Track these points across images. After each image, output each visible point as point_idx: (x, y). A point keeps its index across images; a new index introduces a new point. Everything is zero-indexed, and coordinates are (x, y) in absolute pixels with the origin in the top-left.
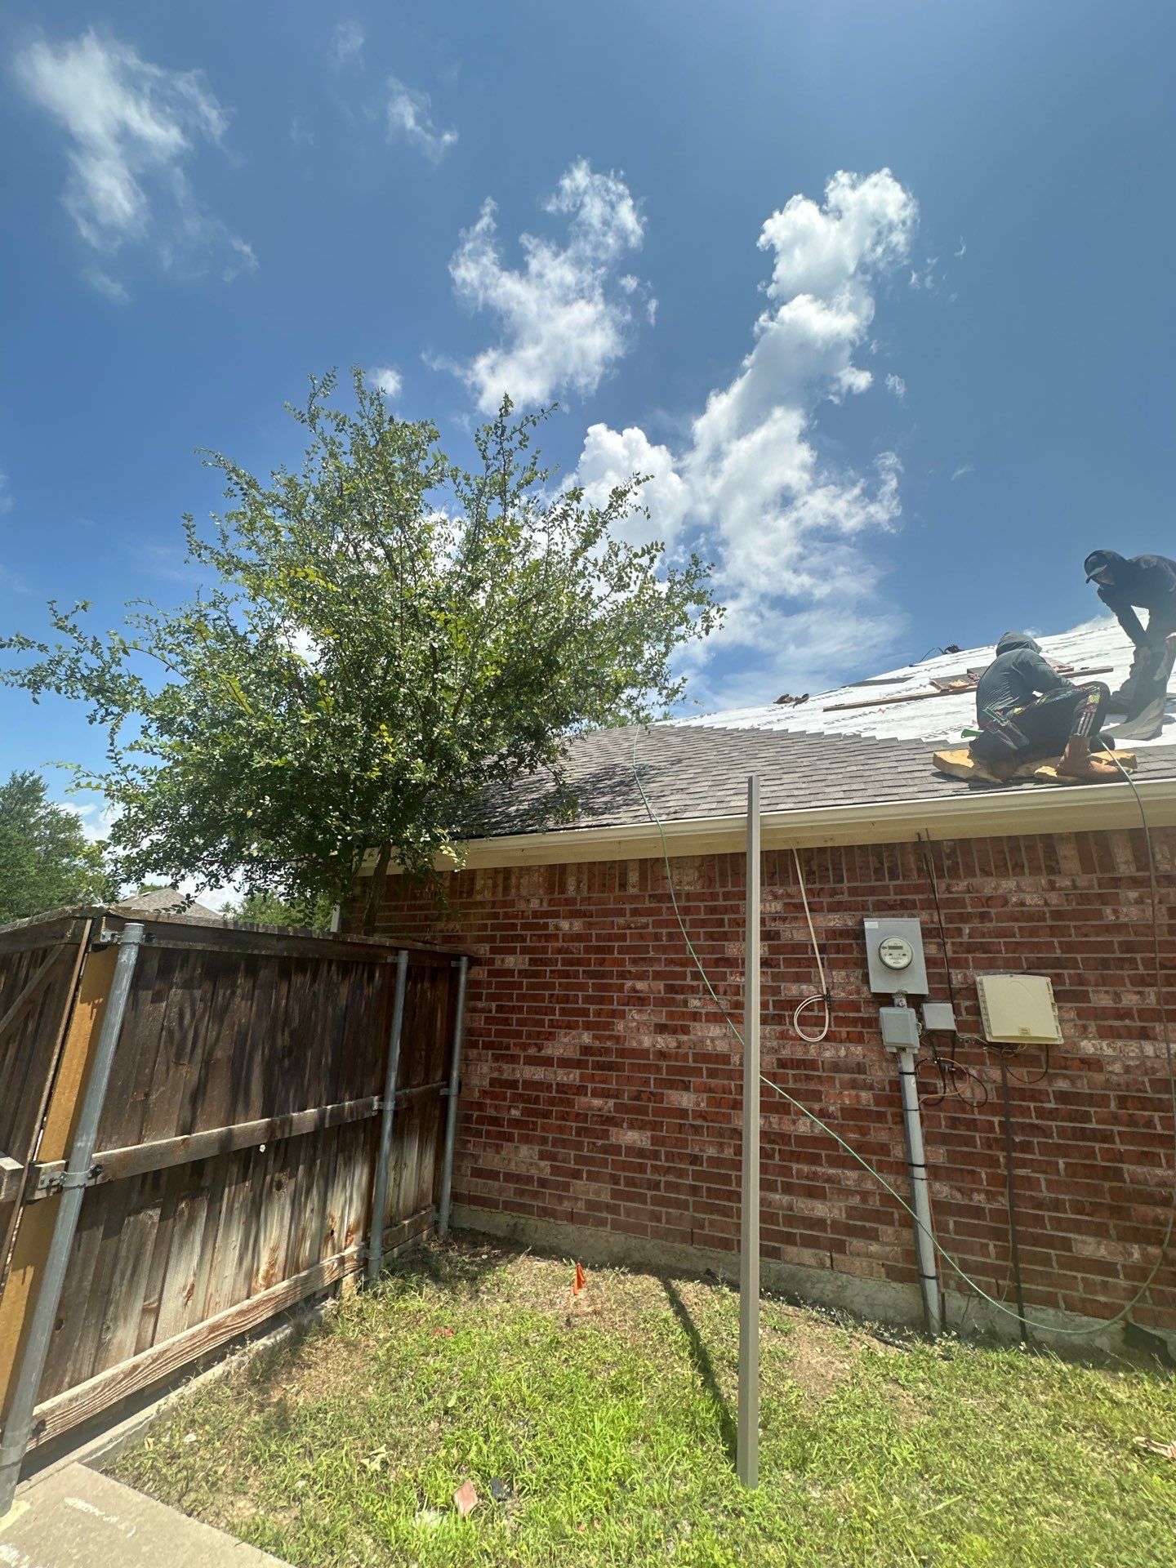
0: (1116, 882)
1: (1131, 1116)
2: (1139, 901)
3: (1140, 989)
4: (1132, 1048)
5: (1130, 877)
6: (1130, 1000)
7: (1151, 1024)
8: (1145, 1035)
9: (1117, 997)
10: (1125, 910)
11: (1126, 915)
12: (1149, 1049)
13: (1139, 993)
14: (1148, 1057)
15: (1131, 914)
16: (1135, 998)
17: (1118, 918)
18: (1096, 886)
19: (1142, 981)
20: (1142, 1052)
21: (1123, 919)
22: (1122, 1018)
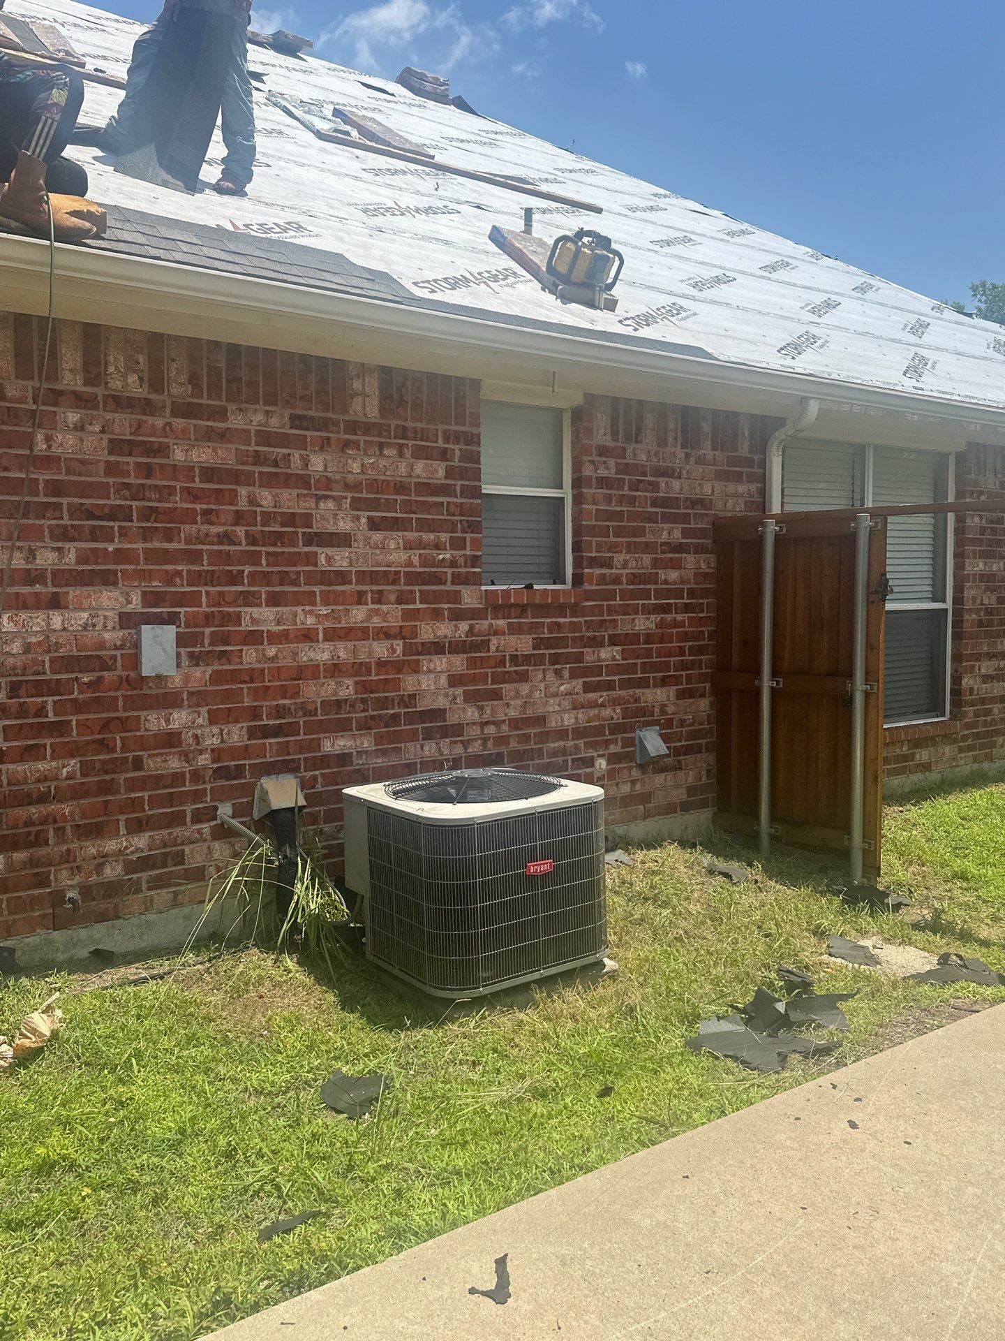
0: (56, 397)
1: (22, 705)
2: (80, 427)
3: (60, 544)
4: (37, 621)
5: (74, 392)
6: (46, 559)
7: (65, 590)
8: (55, 603)
9: (32, 554)
10: (60, 437)
11: (61, 445)
12: (57, 620)
13: (59, 549)
14: (54, 631)
15: (66, 443)
16: (52, 556)
17: (49, 447)
18: (30, 400)
19: (64, 535)
20: (48, 624)
21: (57, 450)
22: (31, 583)
